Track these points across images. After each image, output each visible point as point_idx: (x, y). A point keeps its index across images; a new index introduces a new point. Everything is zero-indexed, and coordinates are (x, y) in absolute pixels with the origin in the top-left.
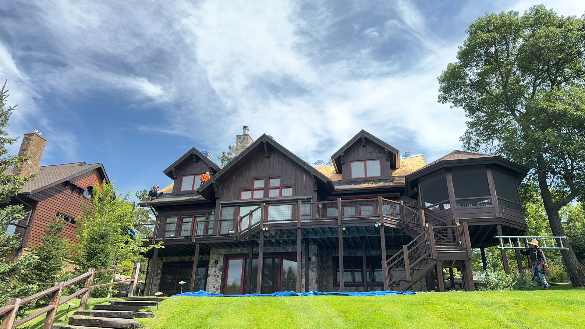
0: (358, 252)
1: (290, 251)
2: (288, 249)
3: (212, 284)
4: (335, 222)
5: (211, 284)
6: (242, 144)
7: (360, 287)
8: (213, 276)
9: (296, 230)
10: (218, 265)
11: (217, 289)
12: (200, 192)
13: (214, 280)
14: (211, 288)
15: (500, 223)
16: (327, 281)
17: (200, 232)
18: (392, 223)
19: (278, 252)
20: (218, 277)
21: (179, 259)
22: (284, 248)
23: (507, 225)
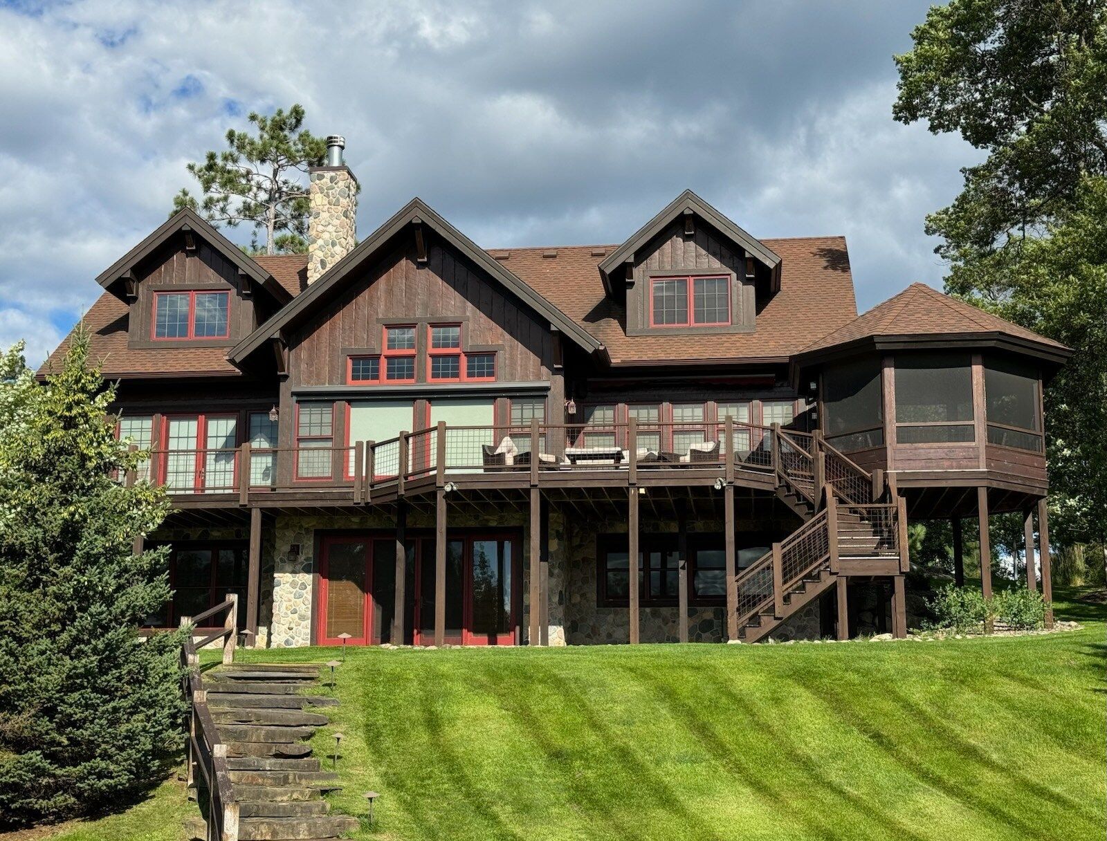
0: (662, 524)
1: (493, 524)
2: (488, 521)
3: (288, 603)
4: (622, 475)
5: (284, 606)
6: (328, 196)
7: (664, 608)
8: (288, 585)
9: (527, 491)
10: (302, 558)
11: (302, 618)
12: (238, 360)
13: (293, 595)
14: (286, 613)
15: (985, 483)
16: (583, 596)
17: (258, 477)
18: (752, 477)
19: (462, 526)
20: (304, 587)
21: (172, 534)
22: (476, 517)
23: (1002, 486)
